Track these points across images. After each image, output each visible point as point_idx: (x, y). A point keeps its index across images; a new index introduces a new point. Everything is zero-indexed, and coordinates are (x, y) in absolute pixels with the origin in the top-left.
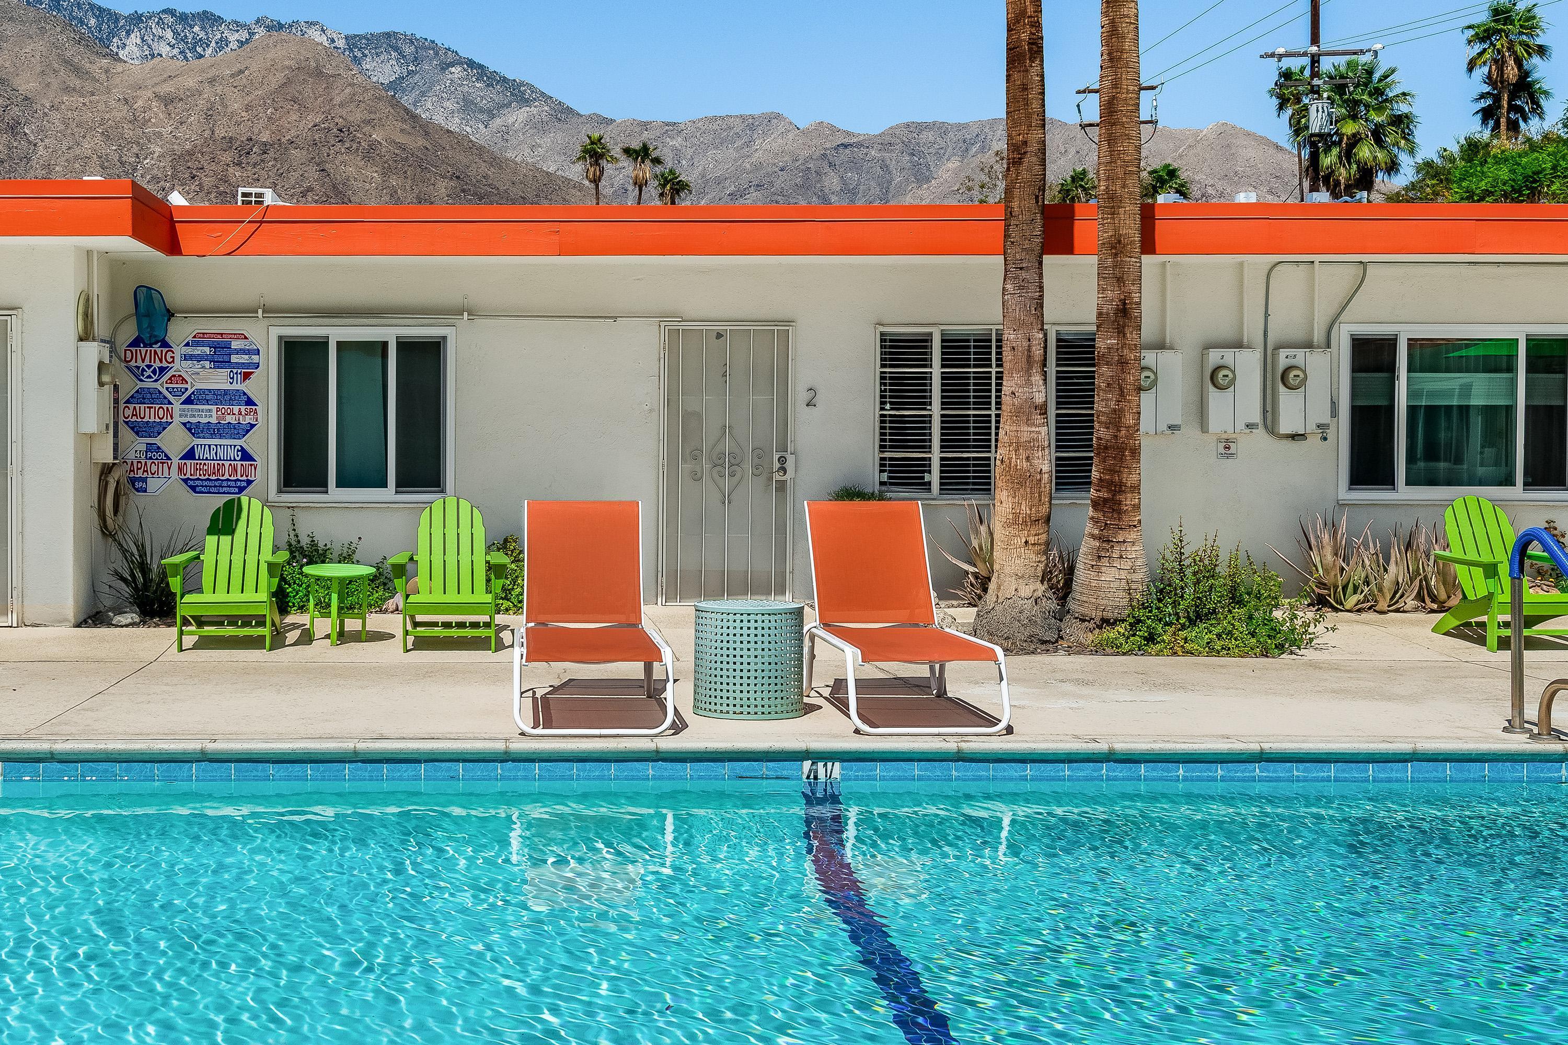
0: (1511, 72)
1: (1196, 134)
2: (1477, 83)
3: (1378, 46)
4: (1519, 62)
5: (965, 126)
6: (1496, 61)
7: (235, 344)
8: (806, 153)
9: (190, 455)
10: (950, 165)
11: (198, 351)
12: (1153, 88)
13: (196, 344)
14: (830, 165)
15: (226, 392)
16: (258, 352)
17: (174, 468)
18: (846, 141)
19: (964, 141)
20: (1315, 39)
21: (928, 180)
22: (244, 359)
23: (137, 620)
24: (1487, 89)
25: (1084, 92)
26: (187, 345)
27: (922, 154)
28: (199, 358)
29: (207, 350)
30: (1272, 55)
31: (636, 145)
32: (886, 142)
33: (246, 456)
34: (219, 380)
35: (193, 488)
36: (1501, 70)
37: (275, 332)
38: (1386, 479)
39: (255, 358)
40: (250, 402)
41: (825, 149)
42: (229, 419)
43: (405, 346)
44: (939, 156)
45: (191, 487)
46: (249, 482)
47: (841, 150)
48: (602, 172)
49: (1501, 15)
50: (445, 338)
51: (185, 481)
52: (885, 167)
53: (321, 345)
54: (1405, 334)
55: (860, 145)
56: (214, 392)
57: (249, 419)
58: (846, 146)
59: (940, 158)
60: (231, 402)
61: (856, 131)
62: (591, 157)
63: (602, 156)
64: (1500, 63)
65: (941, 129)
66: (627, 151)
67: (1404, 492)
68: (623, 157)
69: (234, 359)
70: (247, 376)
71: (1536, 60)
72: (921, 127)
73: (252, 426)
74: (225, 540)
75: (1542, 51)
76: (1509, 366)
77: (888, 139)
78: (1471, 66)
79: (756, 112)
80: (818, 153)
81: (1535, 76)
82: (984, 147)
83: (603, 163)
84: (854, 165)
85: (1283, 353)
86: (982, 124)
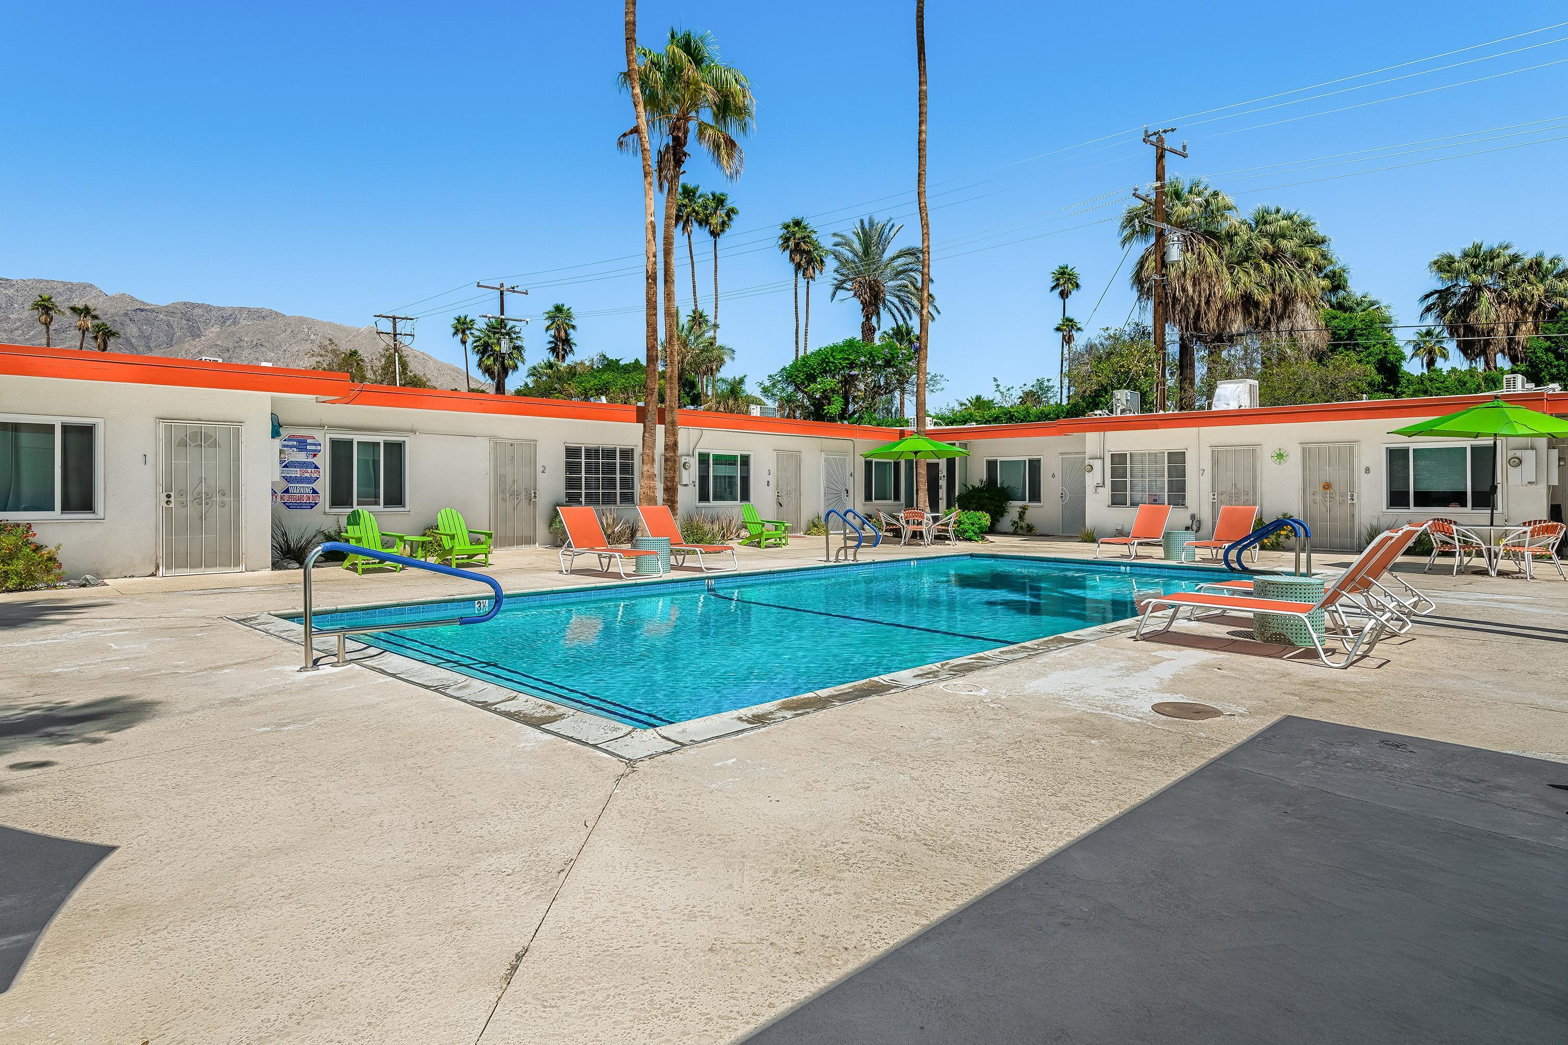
0: (563, 334)
1: (358, 330)
2: (548, 337)
3: (528, 320)
4: (566, 332)
5: (223, 309)
6: (557, 329)
7: (309, 441)
8: (113, 311)
9: (287, 491)
10: (213, 329)
11: (291, 443)
12: (412, 319)
13: (289, 440)
14: (131, 320)
15: (305, 462)
16: (320, 445)
17: (279, 498)
18: (142, 307)
19: (222, 317)
20: (502, 313)
21: (199, 336)
22: (313, 448)
23: (298, 566)
24: (552, 340)
25: (379, 316)
26: (285, 440)
27: (194, 321)
28: (291, 447)
29: (295, 443)
30: (486, 316)
31: (80, 305)
32: (170, 311)
33: (314, 492)
34: (301, 457)
35: (288, 507)
36: (559, 332)
37: (328, 436)
38: (707, 500)
39: (319, 448)
40: (316, 467)
41: (127, 310)
42: (307, 475)
43: (387, 445)
44: (206, 323)
45: (287, 506)
46: (316, 504)
47: (138, 312)
48: (51, 319)
49: (559, 309)
50: (404, 442)
51: (284, 503)
52: (169, 325)
53: (350, 443)
54: (713, 452)
55: (152, 311)
56: (299, 463)
57: (316, 475)
58: (142, 310)
59: (207, 324)
60: (307, 467)
61: (149, 302)
62: (43, 309)
63: (50, 309)
64: (558, 330)
65: (208, 309)
66: (73, 309)
67: (713, 503)
68: (68, 313)
69: (308, 447)
70: (315, 456)
71: (571, 331)
72: (194, 306)
73: (318, 478)
74: (356, 527)
75: (573, 327)
76: (735, 464)
77: (172, 310)
78: (548, 329)
79: (75, 281)
80: (121, 312)
81: (571, 337)
82: (235, 322)
83: (52, 313)
84: (148, 321)
85: (683, 457)
86: (234, 309)
